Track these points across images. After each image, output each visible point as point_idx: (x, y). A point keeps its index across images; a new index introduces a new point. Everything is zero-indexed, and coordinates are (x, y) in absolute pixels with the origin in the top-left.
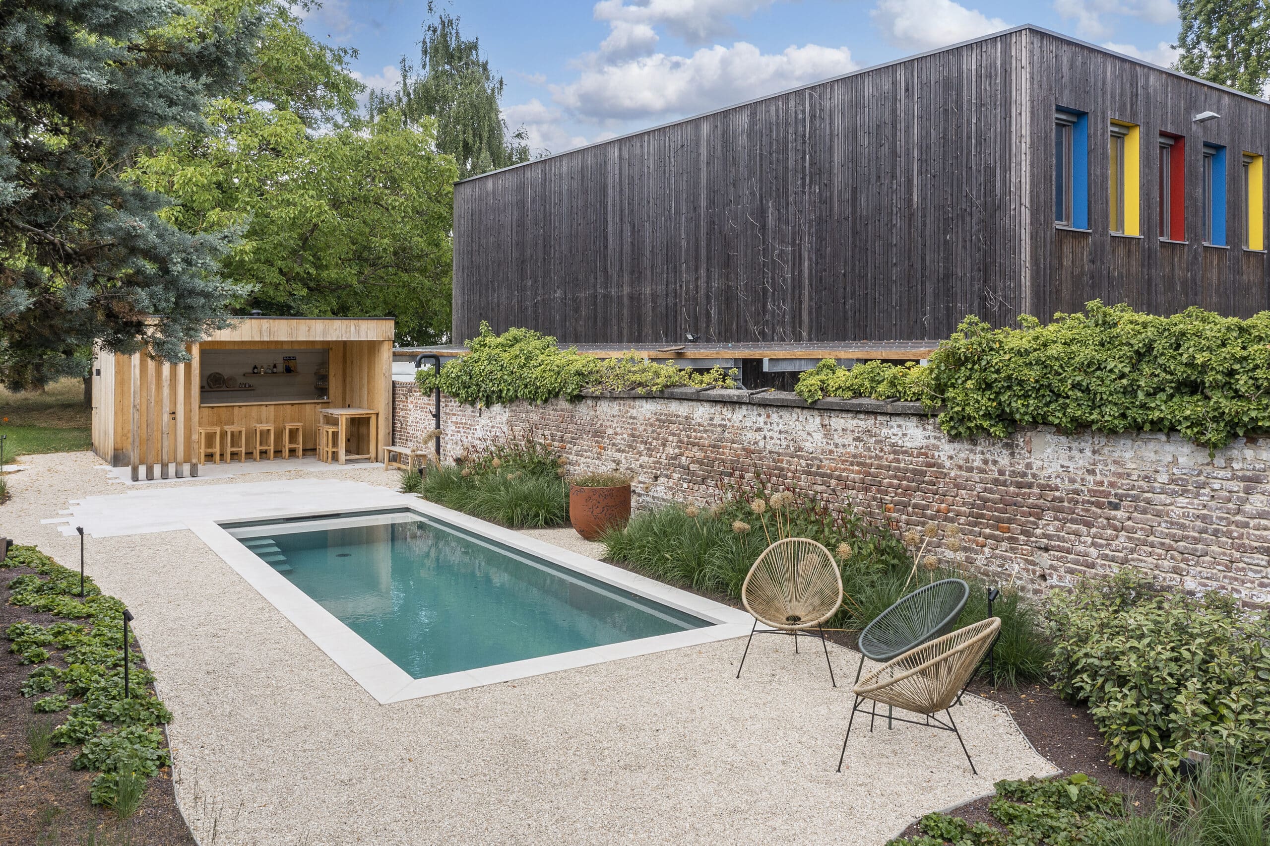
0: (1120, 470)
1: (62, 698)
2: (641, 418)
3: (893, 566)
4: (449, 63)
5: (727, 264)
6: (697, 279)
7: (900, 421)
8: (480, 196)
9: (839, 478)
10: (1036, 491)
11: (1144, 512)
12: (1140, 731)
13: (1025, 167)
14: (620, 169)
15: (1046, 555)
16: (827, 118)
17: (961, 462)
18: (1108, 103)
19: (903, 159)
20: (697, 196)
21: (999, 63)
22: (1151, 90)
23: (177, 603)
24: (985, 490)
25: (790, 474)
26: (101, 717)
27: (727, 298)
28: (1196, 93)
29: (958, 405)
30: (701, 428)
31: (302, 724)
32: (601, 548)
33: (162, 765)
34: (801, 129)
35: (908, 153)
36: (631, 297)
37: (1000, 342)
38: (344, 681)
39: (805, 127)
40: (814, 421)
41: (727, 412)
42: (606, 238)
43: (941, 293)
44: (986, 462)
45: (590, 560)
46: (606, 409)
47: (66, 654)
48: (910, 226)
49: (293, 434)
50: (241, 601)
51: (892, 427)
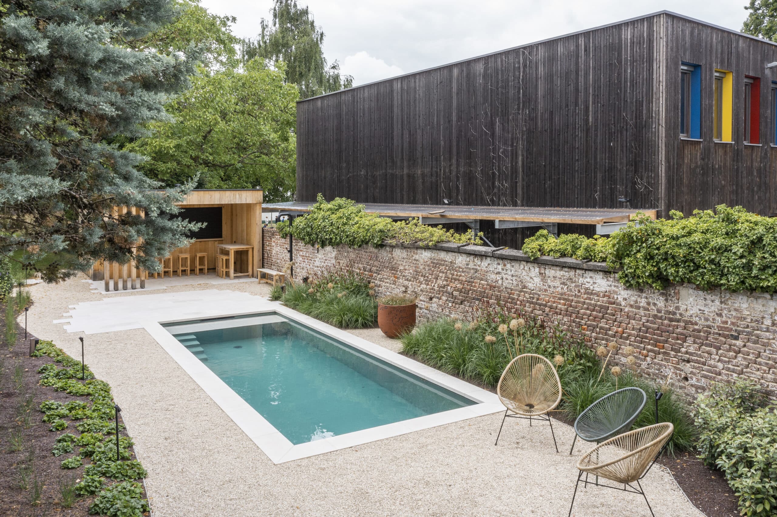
0: (739, 315)
1: (78, 458)
2: (422, 261)
3: (589, 367)
4: (290, 22)
5: (470, 156)
6: (450, 165)
7: (591, 274)
8: (313, 110)
9: (551, 307)
10: (682, 324)
11: (756, 342)
12: (763, 498)
13: (662, 101)
14: (402, 96)
15: (688, 365)
16: (534, 66)
17: (632, 303)
18: (714, 58)
19: (583, 94)
20: (450, 114)
21: (645, 35)
22: (740, 49)
23: (141, 384)
24: (648, 321)
25: (518, 302)
26: (104, 474)
27: (470, 178)
28: (768, 50)
29: (631, 268)
30: (461, 270)
31: (227, 479)
32: (399, 345)
33: (144, 511)
34: (517, 73)
35: (586, 89)
36: (409, 176)
37: (660, 230)
38: (250, 446)
39: (520, 72)
40: (535, 271)
41: (477, 261)
42: (392, 139)
43: (607, 179)
44: (649, 304)
45: (392, 352)
46: (398, 253)
47: (78, 424)
48: (587, 137)
49: (202, 259)
50: (181, 383)
51: (586, 278)
